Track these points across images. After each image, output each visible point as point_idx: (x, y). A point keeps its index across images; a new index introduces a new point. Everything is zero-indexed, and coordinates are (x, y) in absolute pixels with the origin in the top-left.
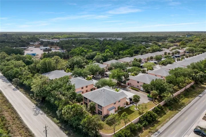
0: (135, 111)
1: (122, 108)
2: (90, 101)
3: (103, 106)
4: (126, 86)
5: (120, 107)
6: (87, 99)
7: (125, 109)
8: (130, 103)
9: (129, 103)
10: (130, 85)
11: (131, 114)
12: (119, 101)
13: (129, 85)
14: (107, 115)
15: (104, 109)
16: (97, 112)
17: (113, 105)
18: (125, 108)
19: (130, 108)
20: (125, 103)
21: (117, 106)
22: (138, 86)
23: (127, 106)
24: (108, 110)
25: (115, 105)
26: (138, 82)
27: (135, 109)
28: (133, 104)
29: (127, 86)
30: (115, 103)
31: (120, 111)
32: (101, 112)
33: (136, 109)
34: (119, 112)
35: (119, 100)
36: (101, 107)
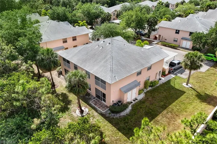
0: (185, 90)
1: (153, 84)
2: (76, 67)
3: (108, 80)
4: (151, 41)
5: (150, 81)
6: (68, 62)
7: (161, 85)
8: (170, 73)
9: (167, 73)
10: (159, 39)
11: (179, 99)
12: (149, 68)
13: (156, 38)
14: (119, 102)
15: (112, 87)
16: (93, 93)
17: (135, 78)
18: (161, 82)
19: (172, 84)
20: (160, 72)
21: (142, 79)
22: (174, 41)
23: (163, 79)
24: (123, 90)
25: (140, 76)
26: (177, 32)
27: (184, 84)
28: (176, 75)
29: (153, 41)
30: (139, 73)
31: (150, 90)
32: (104, 95)
33: (187, 84)
34: (148, 92)
35: (148, 65)
36: (104, 82)
